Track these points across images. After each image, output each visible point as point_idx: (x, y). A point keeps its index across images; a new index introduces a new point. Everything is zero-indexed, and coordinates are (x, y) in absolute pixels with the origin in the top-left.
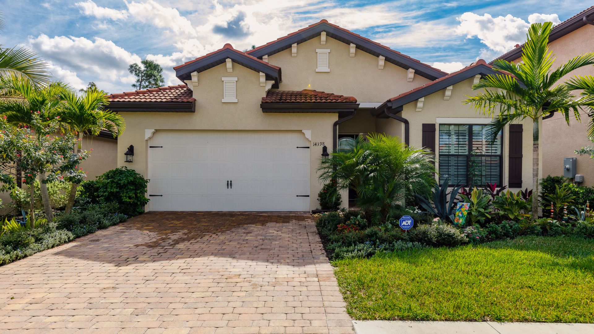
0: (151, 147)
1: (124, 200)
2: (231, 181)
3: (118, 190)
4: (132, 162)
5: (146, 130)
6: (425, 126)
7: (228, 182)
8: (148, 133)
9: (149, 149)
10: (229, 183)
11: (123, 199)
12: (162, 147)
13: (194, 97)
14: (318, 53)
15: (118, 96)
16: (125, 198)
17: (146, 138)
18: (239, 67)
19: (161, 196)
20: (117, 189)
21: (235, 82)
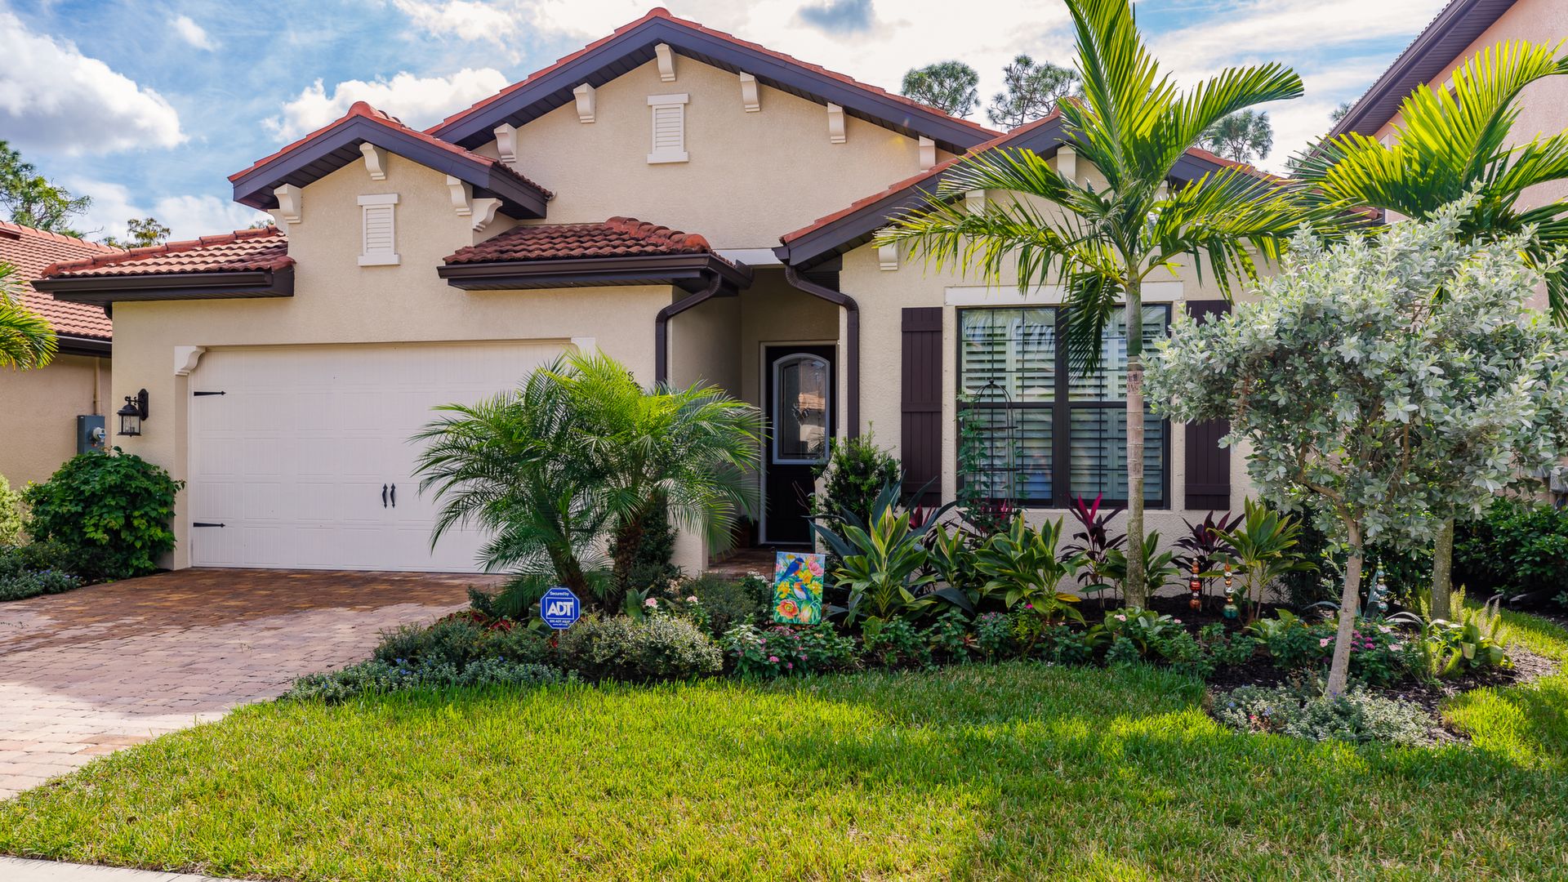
0: (196, 394)
1: (88, 536)
2: (393, 487)
3: (79, 509)
4: (139, 434)
5: (177, 349)
6: (909, 315)
7: (385, 488)
8: (183, 357)
9: (194, 401)
10: (389, 490)
11: (86, 533)
12: (223, 393)
13: (291, 254)
14: (654, 108)
15: (108, 261)
16: (92, 529)
17: (177, 369)
18: (401, 165)
19: (222, 525)
20: (77, 505)
21: (392, 207)
